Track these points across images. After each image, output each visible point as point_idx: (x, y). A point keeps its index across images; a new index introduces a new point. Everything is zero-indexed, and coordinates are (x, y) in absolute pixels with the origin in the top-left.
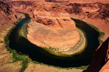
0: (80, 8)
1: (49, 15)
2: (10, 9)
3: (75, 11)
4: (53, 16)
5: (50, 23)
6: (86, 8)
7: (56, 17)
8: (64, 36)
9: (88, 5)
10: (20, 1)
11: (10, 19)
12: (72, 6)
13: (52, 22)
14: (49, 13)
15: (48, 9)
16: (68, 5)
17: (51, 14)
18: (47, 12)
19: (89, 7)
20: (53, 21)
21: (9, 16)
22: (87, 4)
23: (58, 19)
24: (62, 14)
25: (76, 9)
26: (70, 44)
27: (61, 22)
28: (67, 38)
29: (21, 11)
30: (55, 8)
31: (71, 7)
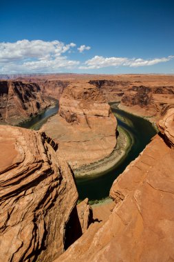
0: (149, 95)
1: (76, 105)
2: (33, 93)
3: (141, 102)
4: (81, 108)
5: (75, 118)
6: (161, 95)
7: (84, 110)
8: (83, 143)
9: (166, 90)
10: (57, 81)
11: (25, 109)
12: (137, 91)
13: (76, 117)
14: (76, 103)
15: (76, 96)
16: (130, 90)
17: (79, 104)
18: (74, 101)
19: (169, 93)
20: (78, 116)
21: (25, 104)
22: (164, 87)
23: (87, 112)
24: (95, 105)
25: (142, 97)
26: (85, 158)
27: (90, 119)
28: (86, 148)
29: (55, 97)
30: (88, 95)
31: (134, 93)
